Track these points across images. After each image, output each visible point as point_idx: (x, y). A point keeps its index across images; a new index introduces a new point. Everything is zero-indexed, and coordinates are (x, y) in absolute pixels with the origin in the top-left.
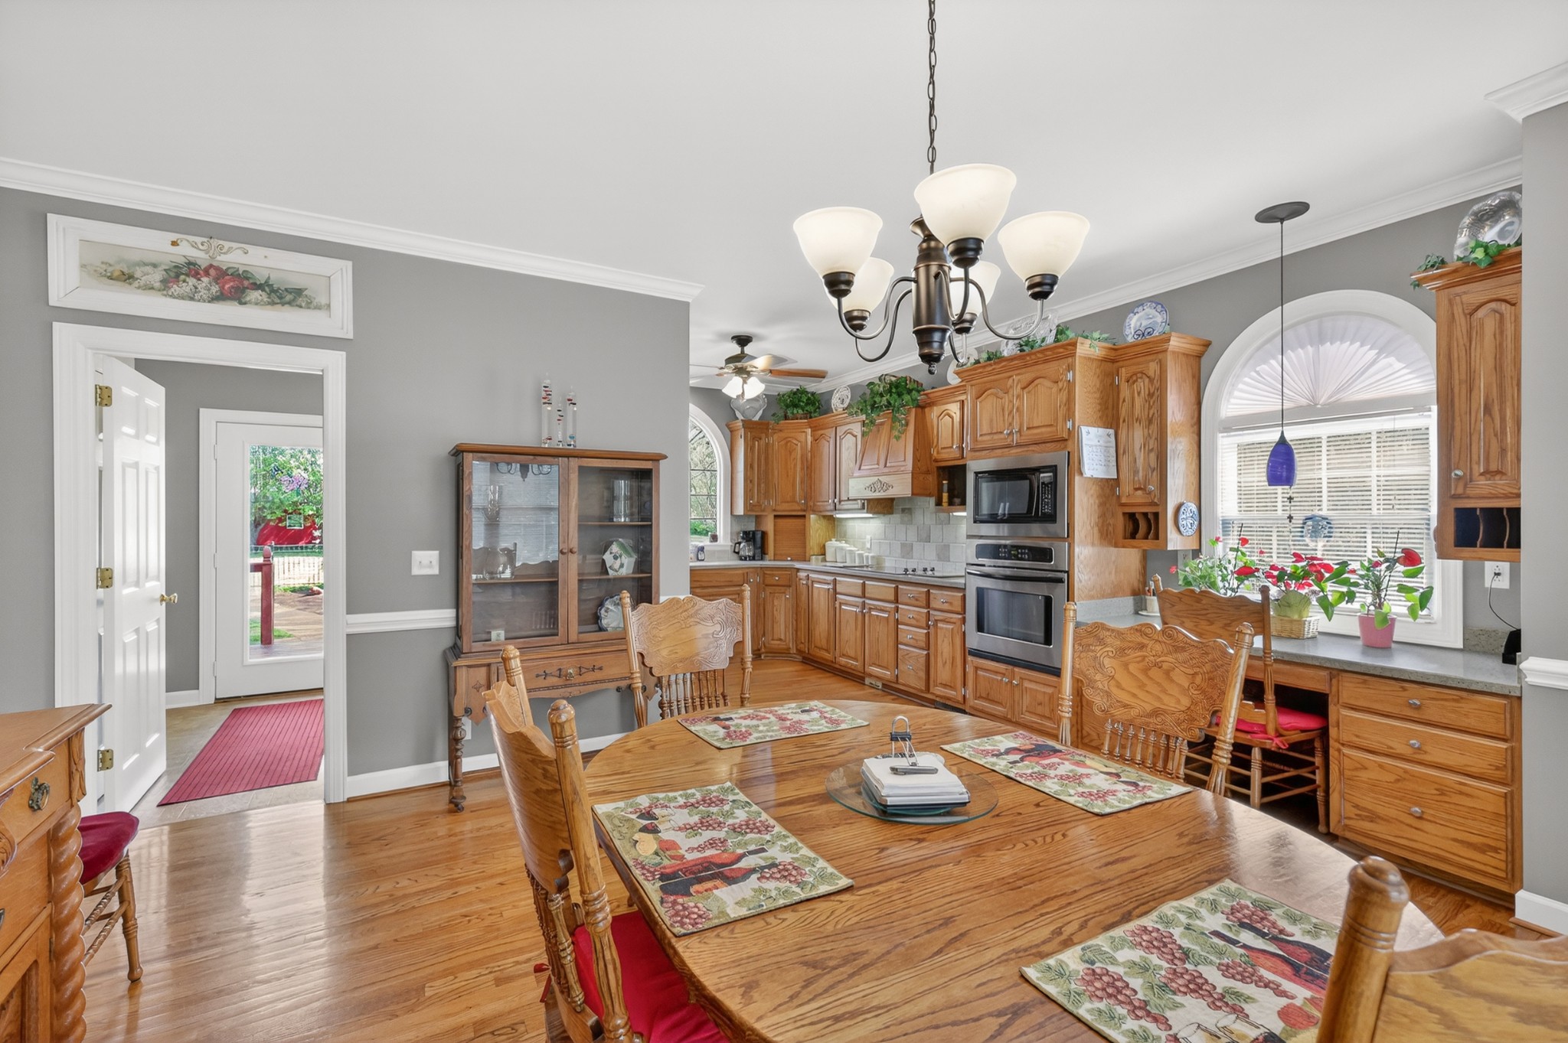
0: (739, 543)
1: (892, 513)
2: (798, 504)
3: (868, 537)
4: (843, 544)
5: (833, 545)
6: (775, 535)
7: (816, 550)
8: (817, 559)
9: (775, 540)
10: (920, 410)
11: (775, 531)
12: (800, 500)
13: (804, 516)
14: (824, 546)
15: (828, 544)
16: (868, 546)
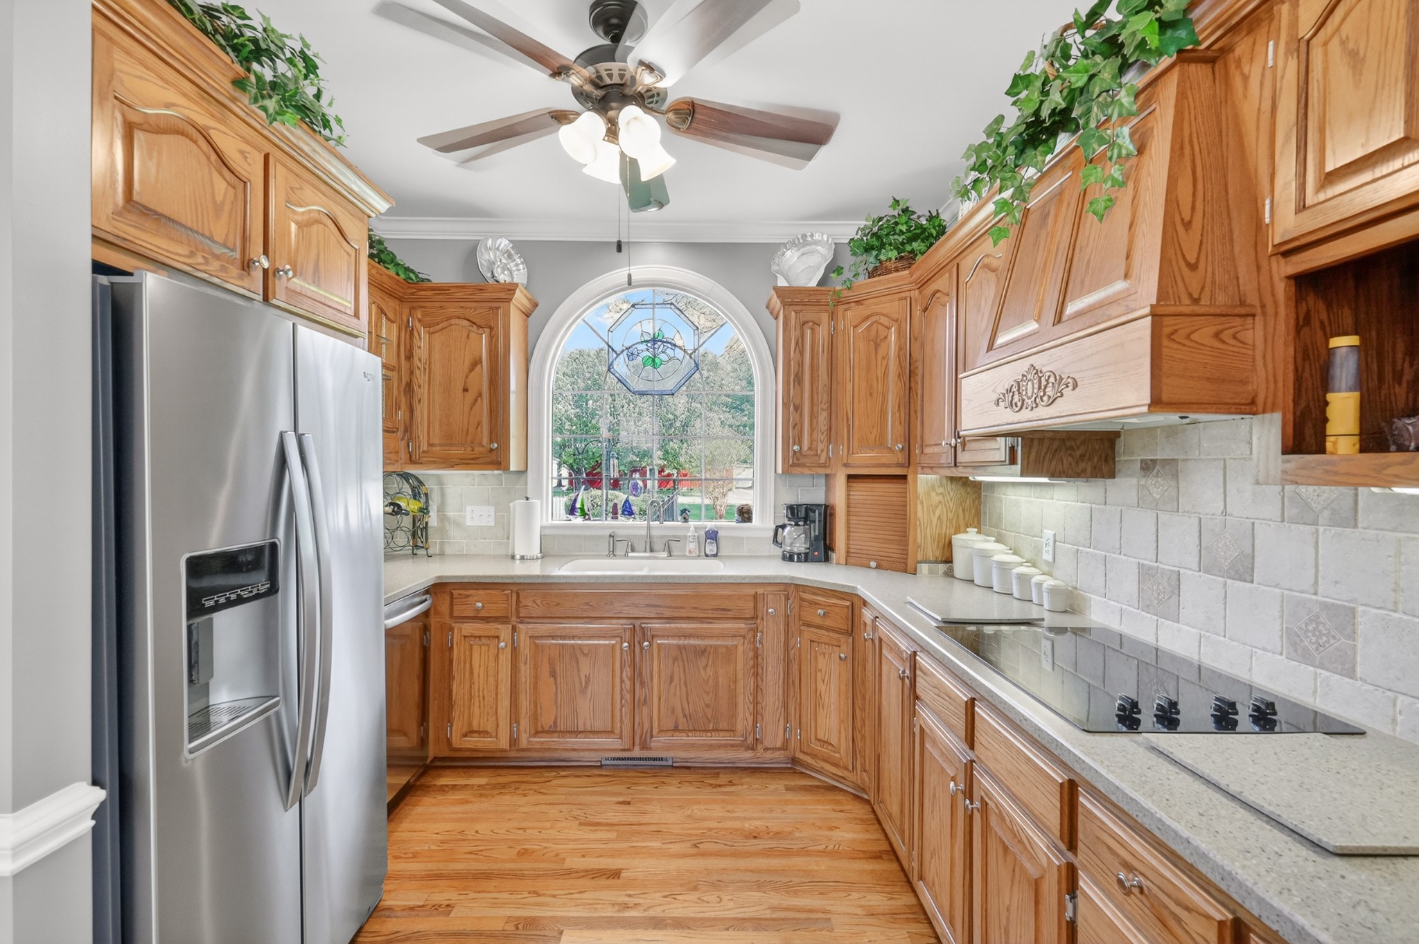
0: (783, 527)
1: (1112, 475)
2: (891, 450)
3: (1049, 533)
4: (989, 545)
5: (969, 542)
6: (849, 514)
7: (932, 550)
8: (931, 572)
9: (848, 523)
10: (1198, 72)
11: (848, 506)
12: (895, 442)
13: (904, 477)
14: (950, 543)
15: (958, 539)
16: (1048, 557)
